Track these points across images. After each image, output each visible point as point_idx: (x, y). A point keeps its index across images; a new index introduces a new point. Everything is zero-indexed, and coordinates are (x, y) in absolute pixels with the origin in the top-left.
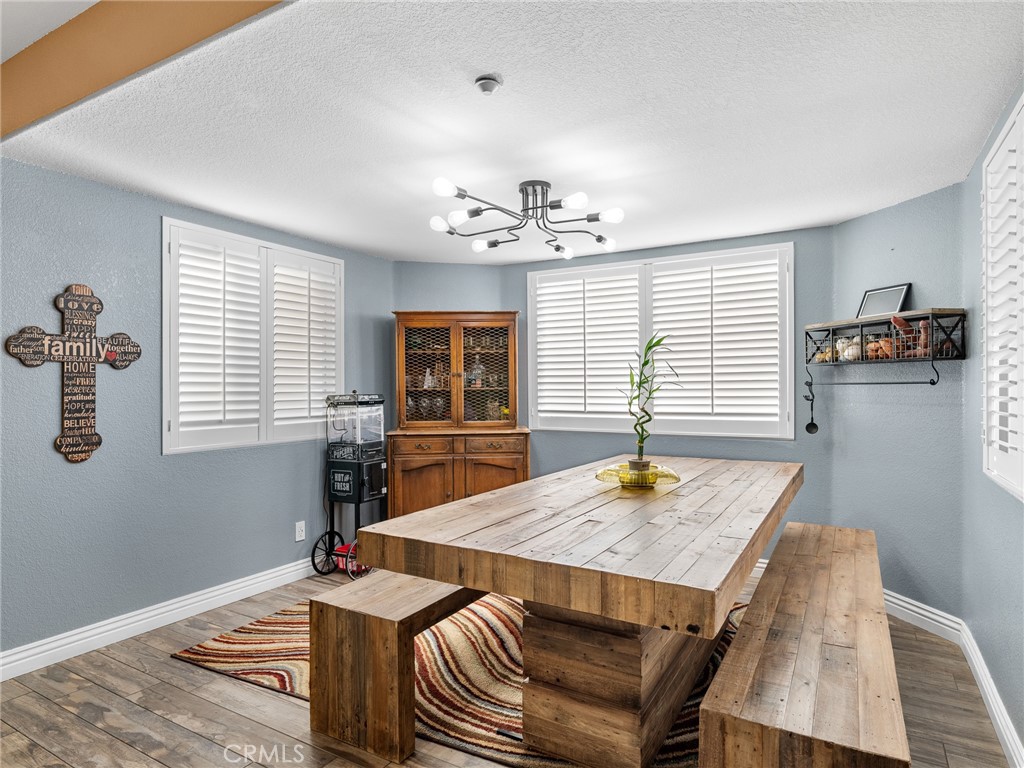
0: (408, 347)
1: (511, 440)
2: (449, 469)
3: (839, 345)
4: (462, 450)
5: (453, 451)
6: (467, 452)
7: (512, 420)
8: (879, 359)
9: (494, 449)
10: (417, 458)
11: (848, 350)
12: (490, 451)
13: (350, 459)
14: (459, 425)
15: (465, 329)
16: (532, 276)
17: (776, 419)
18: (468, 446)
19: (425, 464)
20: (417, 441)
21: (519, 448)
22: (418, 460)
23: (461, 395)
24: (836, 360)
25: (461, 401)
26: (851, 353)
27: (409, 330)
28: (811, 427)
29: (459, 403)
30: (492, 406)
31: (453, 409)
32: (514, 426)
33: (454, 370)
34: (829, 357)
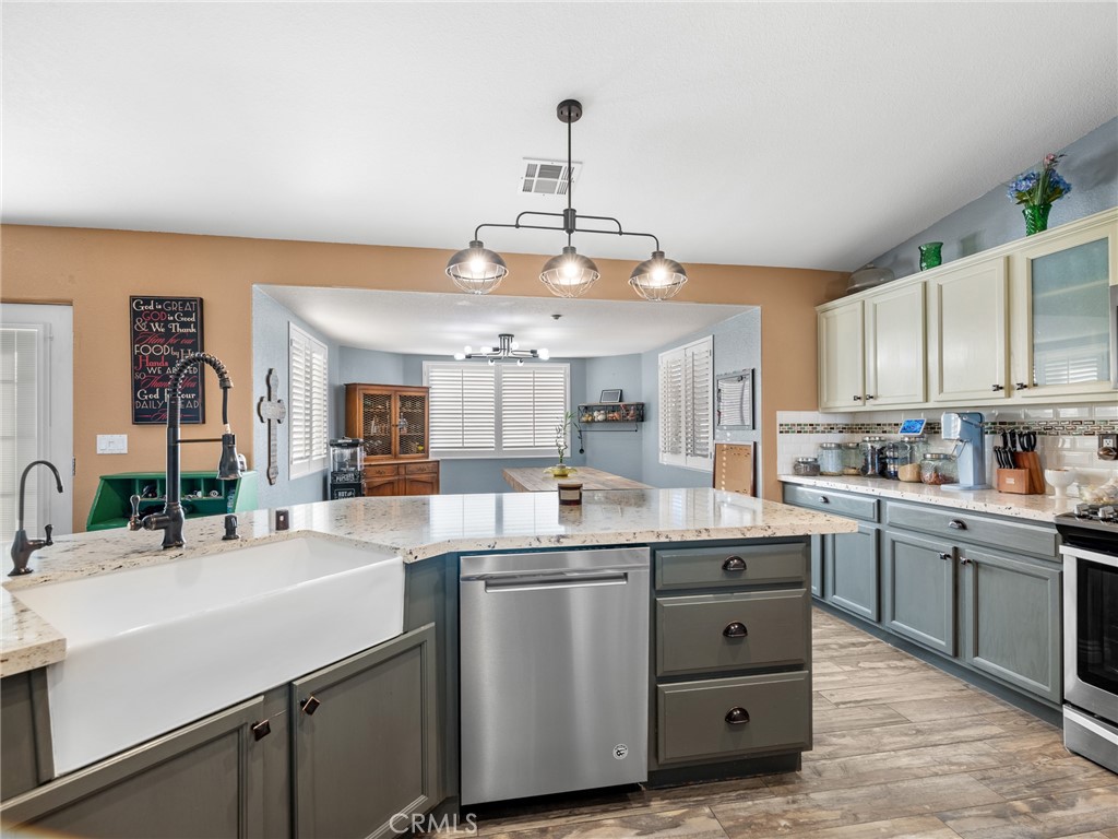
0: (365, 406)
1: (430, 465)
2: (396, 485)
3: (595, 414)
4: (403, 473)
5: (397, 474)
6: (406, 474)
7: (425, 452)
8: (613, 421)
9: (422, 471)
10: (377, 480)
11: (599, 416)
12: (419, 472)
13: (352, 481)
14: (396, 457)
15: (400, 396)
16: (425, 364)
18: (407, 470)
19: (382, 483)
20: (377, 468)
21: (435, 470)
22: (378, 481)
23: (398, 438)
24: (593, 421)
25: (398, 442)
26: (600, 418)
27: (366, 396)
28: (582, 451)
29: (396, 446)
30: (415, 445)
31: (393, 448)
32: (427, 457)
33: (393, 423)
34: (590, 419)
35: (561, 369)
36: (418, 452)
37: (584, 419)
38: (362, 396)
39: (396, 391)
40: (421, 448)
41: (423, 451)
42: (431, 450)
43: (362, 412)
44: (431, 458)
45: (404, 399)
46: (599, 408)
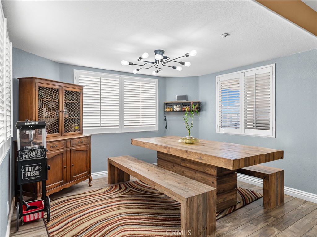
0: (40, 96)
3: (174, 107)
4: (70, 146)
5: (66, 147)
6: (72, 146)
10: (52, 152)
12: (79, 145)
14: (62, 135)
15: (65, 91)
16: (76, 71)
17: (155, 126)
18: (71, 143)
19: (55, 155)
21: (88, 142)
23: (64, 120)
24: (173, 111)
25: (63, 123)
26: (178, 109)
27: (40, 88)
28: (166, 127)
29: (62, 126)
30: (74, 126)
31: (60, 128)
32: (82, 134)
33: (61, 109)
34: (171, 110)
35: (154, 82)
36: (75, 130)
37: (166, 110)
38: (37, 88)
39: (62, 87)
40: (77, 128)
41: (79, 130)
42: (83, 128)
43: (37, 100)
44: (85, 134)
45: (67, 93)
46: (177, 104)
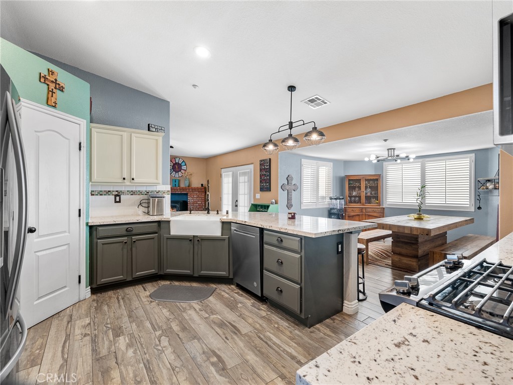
0: (349, 184)
1: (379, 209)
2: (361, 216)
6: (366, 212)
7: (379, 204)
9: (374, 212)
11: (490, 186)
13: (336, 212)
14: (363, 205)
15: (365, 179)
16: (385, 164)
17: (469, 206)
19: (354, 215)
20: (352, 209)
21: (382, 212)
22: (352, 214)
23: (365, 197)
24: (487, 189)
27: (350, 180)
28: (479, 208)
29: (363, 199)
30: (373, 200)
31: (362, 201)
32: (379, 206)
33: (362, 190)
34: (484, 188)
36: (375, 203)
38: (347, 180)
39: (363, 177)
40: (377, 201)
43: (348, 187)
45: (368, 180)
